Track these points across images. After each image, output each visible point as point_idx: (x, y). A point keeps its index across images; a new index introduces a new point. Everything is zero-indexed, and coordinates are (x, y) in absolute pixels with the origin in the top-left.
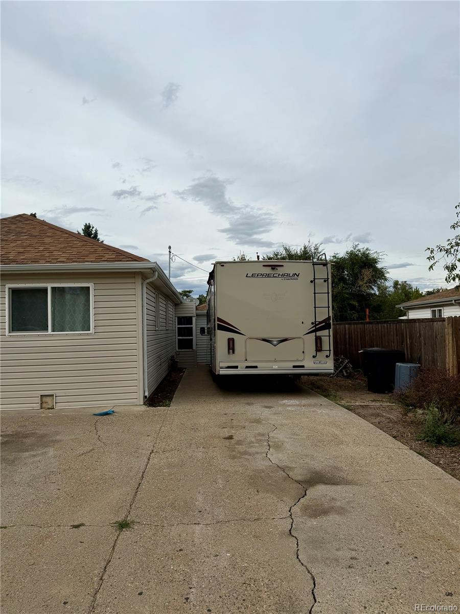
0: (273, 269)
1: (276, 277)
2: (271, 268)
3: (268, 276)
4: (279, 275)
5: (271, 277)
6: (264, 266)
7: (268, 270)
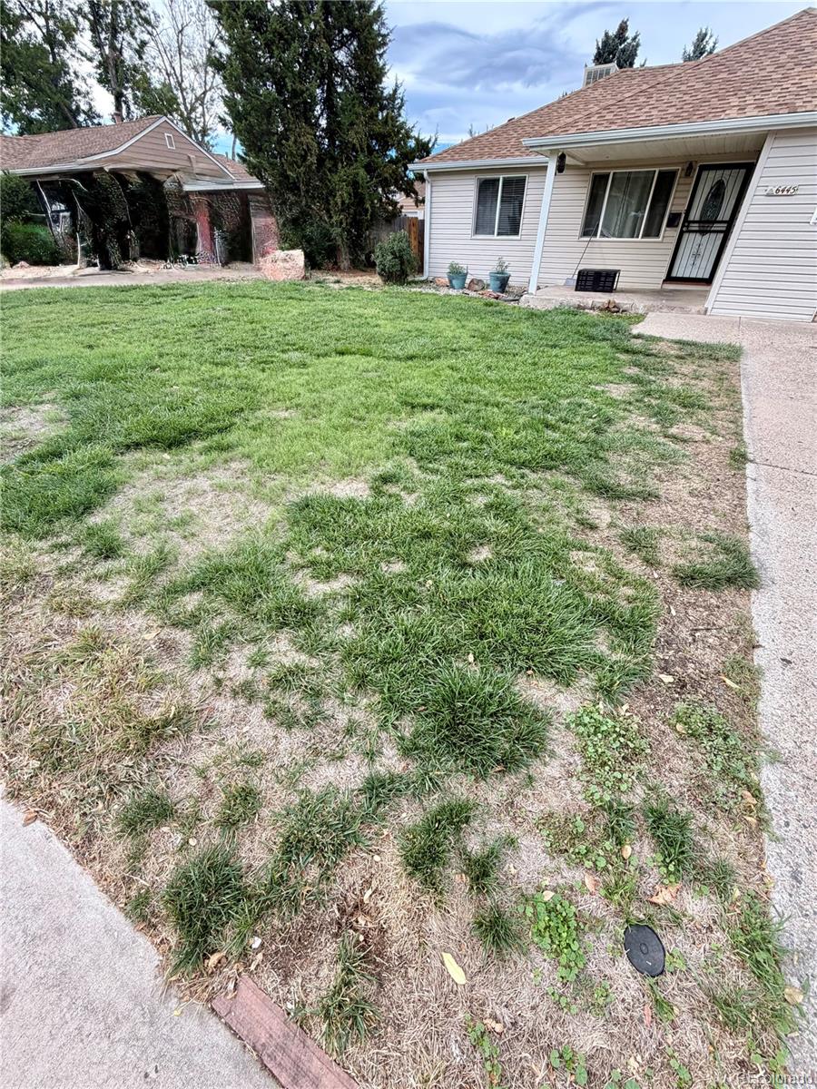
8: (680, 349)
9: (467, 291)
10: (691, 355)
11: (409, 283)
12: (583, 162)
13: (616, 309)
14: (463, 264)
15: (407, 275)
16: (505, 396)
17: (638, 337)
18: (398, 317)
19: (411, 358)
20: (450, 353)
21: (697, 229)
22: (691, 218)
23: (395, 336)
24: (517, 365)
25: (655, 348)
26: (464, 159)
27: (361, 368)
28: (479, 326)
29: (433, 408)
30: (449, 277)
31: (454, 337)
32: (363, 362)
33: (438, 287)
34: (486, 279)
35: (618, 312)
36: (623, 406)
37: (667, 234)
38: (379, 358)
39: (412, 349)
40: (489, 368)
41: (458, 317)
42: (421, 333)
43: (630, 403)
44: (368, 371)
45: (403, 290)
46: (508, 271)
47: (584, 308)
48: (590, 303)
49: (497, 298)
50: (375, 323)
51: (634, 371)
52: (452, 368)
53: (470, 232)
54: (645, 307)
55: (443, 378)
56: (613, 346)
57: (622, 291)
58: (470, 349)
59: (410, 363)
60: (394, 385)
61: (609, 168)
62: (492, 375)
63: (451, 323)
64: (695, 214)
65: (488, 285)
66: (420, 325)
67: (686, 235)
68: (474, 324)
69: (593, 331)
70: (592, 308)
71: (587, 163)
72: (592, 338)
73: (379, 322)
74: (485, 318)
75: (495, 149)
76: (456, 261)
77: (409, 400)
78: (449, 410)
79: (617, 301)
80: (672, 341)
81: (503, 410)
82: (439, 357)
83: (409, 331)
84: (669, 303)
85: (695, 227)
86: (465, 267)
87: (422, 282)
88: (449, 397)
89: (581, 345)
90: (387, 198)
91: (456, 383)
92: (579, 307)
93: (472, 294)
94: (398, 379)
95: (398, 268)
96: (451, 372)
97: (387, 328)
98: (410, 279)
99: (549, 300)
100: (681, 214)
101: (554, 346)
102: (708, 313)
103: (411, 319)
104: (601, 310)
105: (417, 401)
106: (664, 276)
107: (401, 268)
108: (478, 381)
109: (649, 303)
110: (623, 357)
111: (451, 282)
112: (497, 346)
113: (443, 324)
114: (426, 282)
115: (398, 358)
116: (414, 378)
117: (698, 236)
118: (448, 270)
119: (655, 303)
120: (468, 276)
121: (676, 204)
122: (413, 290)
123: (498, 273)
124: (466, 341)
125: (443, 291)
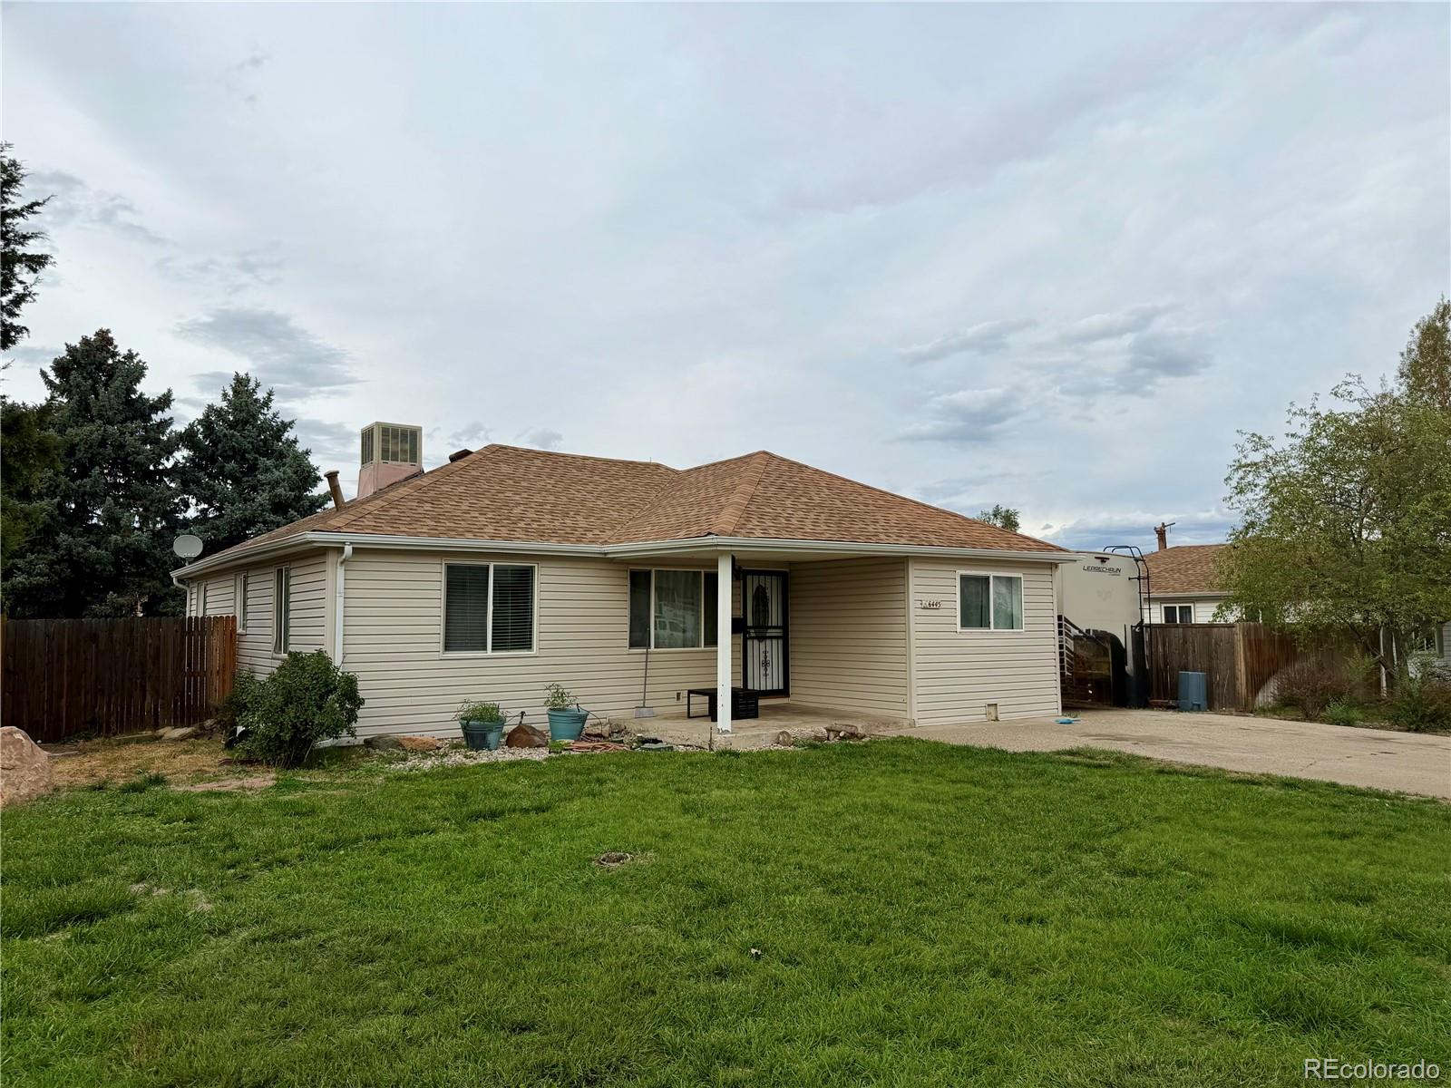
2: (1100, 560)
3: (1098, 569)
4: (1106, 569)
21: (757, 635)
22: (748, 623)
53: (437, 647)
67: (749, 644)
102: (917, 725)
117: (761, 644)
121: (735, 607)
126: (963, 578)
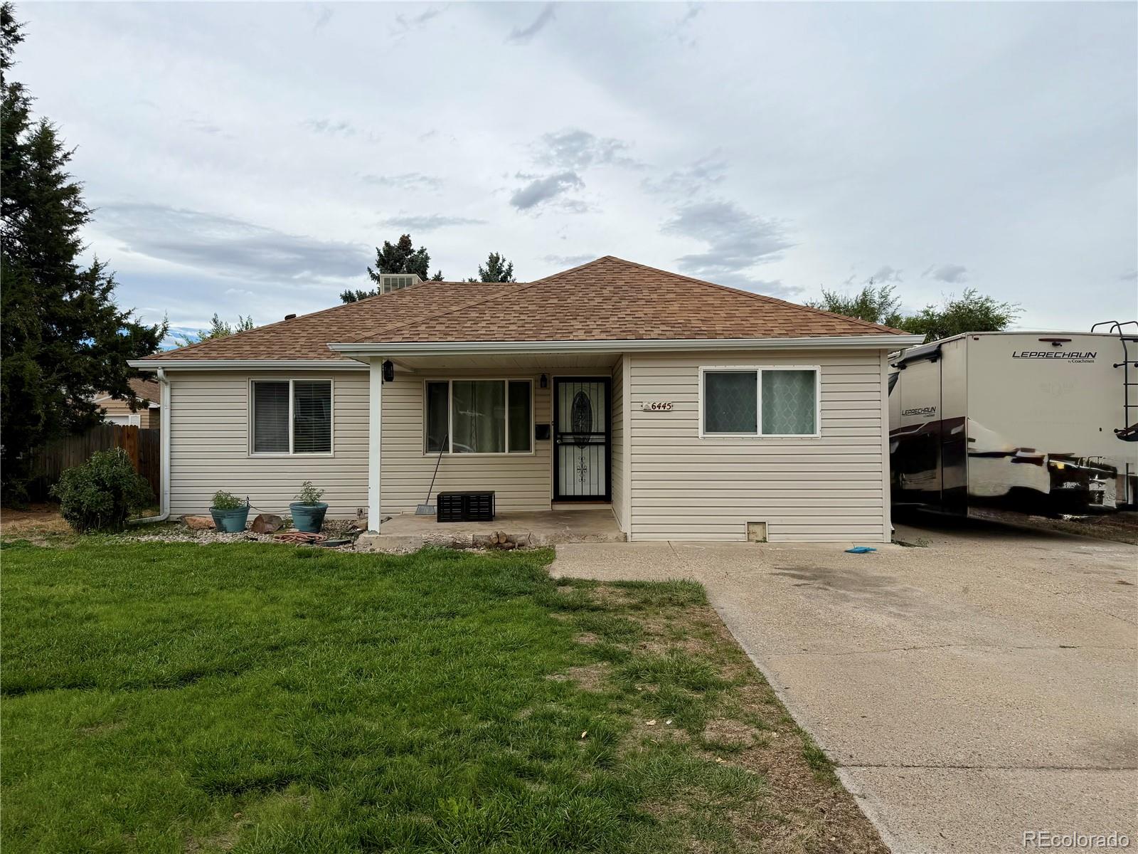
0: (1055, 345)
1: (1059, 357)
2: (1051, 343)
3: (1047, 355)
4: (1064, 354)
5: (1051, 358)
6: (1040, 340)
7: (1047, 347)
8: (628, 595)
9: (251, 534)
10: (646, 602)
11: (135, 528)
12: (412, 369)
13: (511, 544)
14: (238, 492)
15: (127, 515)
16: (413, 725)
17: (564, 582)
18: (130, 596)
19: (188, 677)
20: (268, 654)
21: (573, 441)
22: (562, 429)
23: (138, 635)
24: (406, 658)
25: (597, 597)
26: (227, 358)
27: (76, 717)
28: (304, 594)
29: (281, 782)
30: (214, 515)
31: (264, 621)
32: (79, 704)
33: (193, 530)
34: (285, 513)
35: (514, 547)
36: (613, 705)
37: (539, 447)
38: (113, 689)
39: (186, 658)
40: (359, 672)
41: (256, 583)
42: (193, 624)
43: (620, 698)
44: (93, 723)
45: (122, 542)
46: (322, 500)
47: (463, 546)
48: (470, 537)
49: (311, 542)
50: (81, 613)
51: (589, 640)
52: (285, 685)
53: (245, 448)
54: (547, 537)
55: (276, 710)
56: (540, 602)
57: (506, 517)
58: (303, 641)
59: (191, 688)
60: (173, 746)
61: (447, 376)
62: (372, 686)
63: (247, 595)
64: (566, 425)
65: (288, 522)
66: (187, 606)
67: (562, 449)
68: (292, 593)
69: (497, 581)
70: (475, 545)
71: (416, 370)
72: (501, 593)
73: (90, 609)
74: (309, 578)
75: (275, 348)
76: (225, 490)
77: (221, 776)
78: (321, 782)
79: (508, 533)
80: (611, 584)
81: (426, 757)
82: (248, 666)
83: (165, 622)
84: (575, 530)
85: (570, 439)
86: (243, 497)
87: (159, 524)
88: (306, 751)
89: (492, 607)
90: (76, 399)
91: (306, 717)
92: (455, 545)
93: (263, 538)
94: (179, 733)
95: (110, 505)
96: (285, 695)
97: (113, 621)
98: (133, 519)
99: (406, 538)
100: (548, 426)
101: (452, 615)
102: (629, 539)
103: (162, 597)
104: (489, 547)
105: (239, 775)
106: (551, 495)
107: (115, 505)
108: (351, 706)
109: (551, 532)
110: (563, 617)
111: (218, 520)
112: (355, 628)
113: (232, 599)
114: (168, 523)
115: (160, 683)
116: (213, 721)
117: (577, 450)
118: (212, 505)
119: (559, 532)
120: (251, 511)
121: (540, 413)
122: (144, 539)
123: (305, 504)
124: (290, 627)
125: (206, 539)
126: (709, 376)
